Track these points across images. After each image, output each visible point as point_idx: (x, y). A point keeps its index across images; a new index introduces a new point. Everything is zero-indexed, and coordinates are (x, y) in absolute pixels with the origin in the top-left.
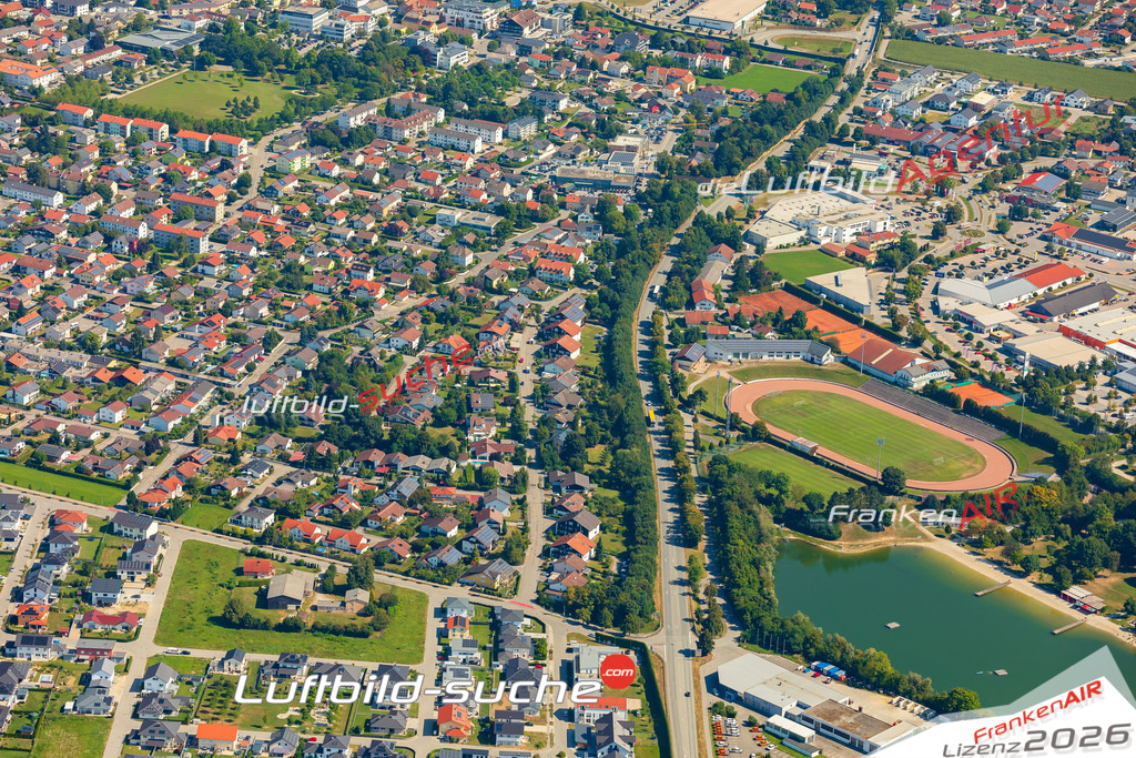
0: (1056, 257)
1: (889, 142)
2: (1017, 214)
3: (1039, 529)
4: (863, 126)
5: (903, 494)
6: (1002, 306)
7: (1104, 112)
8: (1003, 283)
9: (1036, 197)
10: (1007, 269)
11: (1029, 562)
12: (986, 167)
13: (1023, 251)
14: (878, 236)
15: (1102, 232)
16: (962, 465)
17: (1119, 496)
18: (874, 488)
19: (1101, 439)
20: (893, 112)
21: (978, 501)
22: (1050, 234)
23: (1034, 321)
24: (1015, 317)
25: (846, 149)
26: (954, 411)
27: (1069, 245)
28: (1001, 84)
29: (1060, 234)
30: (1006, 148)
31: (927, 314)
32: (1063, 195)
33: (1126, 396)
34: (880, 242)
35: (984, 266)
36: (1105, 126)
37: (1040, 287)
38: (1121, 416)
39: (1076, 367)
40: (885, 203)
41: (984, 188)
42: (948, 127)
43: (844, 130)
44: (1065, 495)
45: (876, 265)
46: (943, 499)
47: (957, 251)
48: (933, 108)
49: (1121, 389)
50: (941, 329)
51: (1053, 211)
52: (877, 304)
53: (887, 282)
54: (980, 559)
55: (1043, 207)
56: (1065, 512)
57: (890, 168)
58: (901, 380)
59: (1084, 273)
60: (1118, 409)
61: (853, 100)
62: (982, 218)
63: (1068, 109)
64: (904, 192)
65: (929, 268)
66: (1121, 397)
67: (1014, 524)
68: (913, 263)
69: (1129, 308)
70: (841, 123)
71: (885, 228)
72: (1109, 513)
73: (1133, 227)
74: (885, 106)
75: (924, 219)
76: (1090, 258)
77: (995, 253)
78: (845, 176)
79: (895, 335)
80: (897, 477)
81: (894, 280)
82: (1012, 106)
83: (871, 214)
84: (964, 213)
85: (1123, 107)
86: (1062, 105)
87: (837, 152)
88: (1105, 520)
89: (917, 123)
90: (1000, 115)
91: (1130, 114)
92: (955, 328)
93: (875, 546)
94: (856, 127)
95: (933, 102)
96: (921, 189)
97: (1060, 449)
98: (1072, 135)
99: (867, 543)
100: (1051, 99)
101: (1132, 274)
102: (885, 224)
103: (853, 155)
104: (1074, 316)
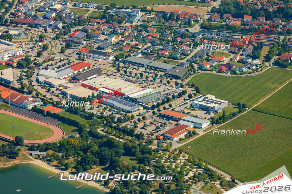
0: (82, 60)
1: (23, 24)
2: (68, 46)
3: (71, 154)
4: (14, 19)
5: (23, 145)
6: (61, 78)
7: (102, 9)
8: (62, 70)
9: (75, 40)
10: (64, 65)
11: (67, 165)
12: (58, 30)
13: (70, 59)
14: (17, 57)
15: (99, 50)
16: (45, 134)
17: (100, 140)
18: (12, 144)
19: (95, 121)
20: (25, 13)
21: (50, 146)
22: (80, 52)
23: (73, 83)
24: (66, 82)
25: (6, 27)
26: (42, 116)
27: (87, 55)
28: (65, 1)
29: (83, 52)
30: (65, 23)
31: (34, 83)
32: (85, 39)
33: (104, 106)
34: (18, 59)
35: (56, 65)
36: (101, 14)
37: (75, 71)
38: (102, 113)
39: (87, 97)
40: (21, 45)
41: (57, 38)
42: (45, 17)
43: (7, 20)
44: (81, 141)
45: (16, 67)
46: (37, 146)
47: (46, 60)
48: (40, 11)
49: (103, 104)
50: (39, 87)
51: (81, 44)
52: (16, 81)
53: (20, 73)
54: (50, 166)
55: (78, 43)
56: (80, 147)
57: (23, 33)
58: (24, 106)
59: (91, 65)
60: (101, 111)
61: (10, 10)
62: (55, 48)
63: (89, 8)
64: (27, 41)
65: (36, 67)
66: (103, 107)
67: (62, 153)
68: (30, 65)
69: (107, 76)
70: (6, 18)
71: (20, 54)
72: (96, 146)
73: (110, 48)
74: (22, 11)
75: (35, 50)
76: (94, 60)
77: (60, 60)
78: (6, 37)
79: (22, 91)
80: (21, 139)
81: (23, 72)
82: (68, 8)
83: (15, 49)
84: (49, 47)
85: (108, 7)
86: (86, 7)
87: (4, 28)
88: (94, 148)
89: (33, 16)
90: (64, 12)
91: (110, 9)
92: (44, 87)
93: (13, 164)
94: (11, 19)
95: (40, 9)
96: (34, 40)
97: (79, 125)
98: (90, 17)
99: (10, 163)
100: (83, 5)
101: (109, 64)
102: (20, 52)
103: (9, 29)
104: (87, 80)
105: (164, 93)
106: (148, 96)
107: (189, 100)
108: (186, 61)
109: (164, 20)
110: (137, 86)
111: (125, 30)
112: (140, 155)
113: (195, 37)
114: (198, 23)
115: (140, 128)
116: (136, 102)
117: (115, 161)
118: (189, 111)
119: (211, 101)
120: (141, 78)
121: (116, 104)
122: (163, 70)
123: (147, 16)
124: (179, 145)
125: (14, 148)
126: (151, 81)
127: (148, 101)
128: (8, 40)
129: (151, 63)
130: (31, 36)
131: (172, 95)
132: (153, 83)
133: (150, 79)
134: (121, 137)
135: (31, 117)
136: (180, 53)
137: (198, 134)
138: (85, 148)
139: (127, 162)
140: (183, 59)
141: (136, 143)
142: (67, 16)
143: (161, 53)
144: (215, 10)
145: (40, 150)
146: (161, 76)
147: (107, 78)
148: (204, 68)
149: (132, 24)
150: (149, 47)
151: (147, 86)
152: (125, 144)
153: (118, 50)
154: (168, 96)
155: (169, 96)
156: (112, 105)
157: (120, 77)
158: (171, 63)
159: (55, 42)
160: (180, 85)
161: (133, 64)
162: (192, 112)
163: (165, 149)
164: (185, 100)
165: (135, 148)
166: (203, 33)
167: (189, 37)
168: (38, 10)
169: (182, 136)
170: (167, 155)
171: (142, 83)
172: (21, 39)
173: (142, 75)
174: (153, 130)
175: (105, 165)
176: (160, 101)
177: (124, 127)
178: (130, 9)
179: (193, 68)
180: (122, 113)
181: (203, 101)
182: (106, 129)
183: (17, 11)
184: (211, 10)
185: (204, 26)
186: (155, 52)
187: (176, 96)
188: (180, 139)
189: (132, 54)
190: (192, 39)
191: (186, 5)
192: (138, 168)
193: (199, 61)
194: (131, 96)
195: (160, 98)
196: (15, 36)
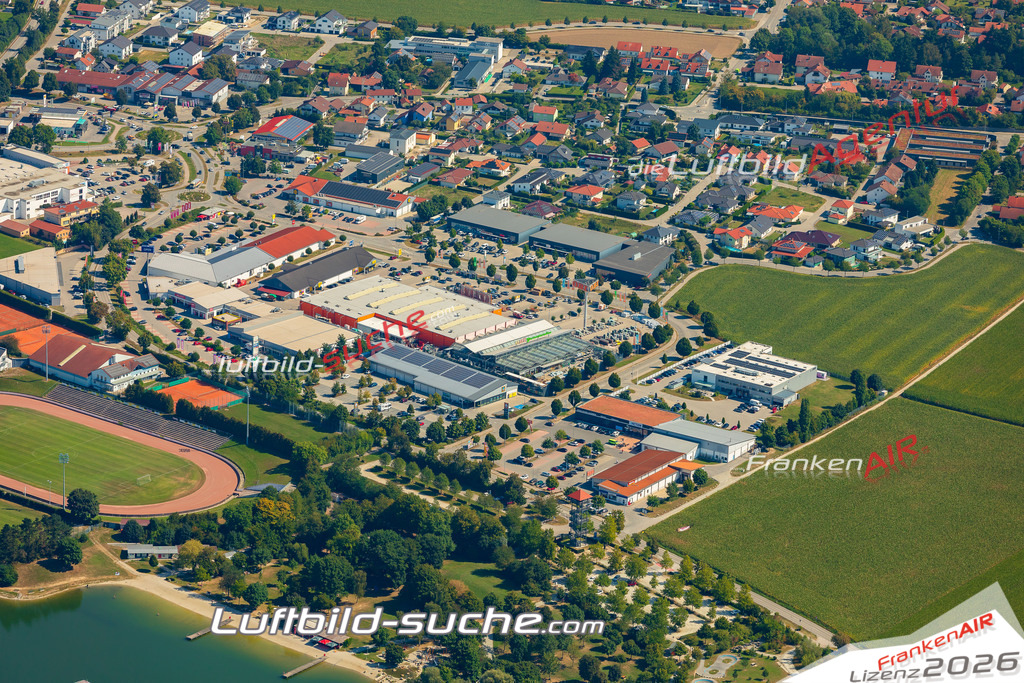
0: (300, 219)
1: (91, 90)
2: (251, 169)
3: (268, 552)
4: (57, 72)
5: (96, 522)
6: (229, 283)
7: (366, 37)
8: (231, 254)
9: (276, 146)
10: (236, 237)
11: (253, 592)
12: (213, 114)
13: (258, 214)
14: (72, 207)
15: (359, 185)
16: (174, 483)
17: (367, 503)
18: (57, 517)
19: (350, 436)
20: (95, 53)
21: (191, 524)
22: (291, 192)
23: (269, 299)
24: (244, 295)
25: (34, 102)
26: (164, 417)
27: (316, 203)
28: (236, 10)
29: (304, 191)
30: (240, 88)
31: (134, 300)
32: (310, 142)
33: (381, 383)
34: (74, 215)
35: (208, 236)
36: (366, 55)
37: (277, 257)
38: (375, 407)
39: (319, 352)
40: (83, 167)
41: (210, 140)
42: (166, 67)
43: (32, 78)
44: (300, 508)
45: (69, 244)
46: (146, 525)
47: (173, 220)
48: (148, 44)
49: (376, 374)
50: (151, 317)
51: (297, 162)
52: (70, 292)
53: (82, 264)
54: (194, 595)
55: (284, 158)
56: (300, 529)
57: (90, 122)
58: (98, 384)
59: (334, 236)
60: (371, 399)
61: (45, 41)
62: (206, 176)
63: (321, 36)
64: (107, 151)
65: (137, 243)
66: (376, 385)
67: (236, 549)
68: (116, 238)
69: (390, 275)
70: (28, 70)
71: (81, 197)
72: (353, 525)
73: (398, 176)
74: (85, 46)
75: (133, 183)
76: (343, 218)
77: (223, 219)
78: (29, 136)
79: (91, 328)
80: (88, 501)
81: (92, 261)
82: (248, 36)
83: (63, 180)
84: (183, 172)
85: (389, 29)
86: (313, 31)
87: (21, 106)
88: (348, 533)
89: (127, 64)
90: (233, 48)
91: (397, 37)
92: (168, 315)
93: (61, 589)
94: (48, 74)
95: (147, 37)
96: (130, 146)
97: (295, 452)
98: (324, 67)
99: (51, 586)
100: (299, 25)
101: (395, 233)
102: (81, 191)
103: (43, 110)
104: (320, 289)
105: (592, 336)
106: (536, 345)
107: (680, 360)
108: (668, 223)
109: (588, 75)
110: (497, 313)
111: (450, 111)
112: (510, 559)
113: (695, 136)
114: (708, 88)
115: (509, 461)
116: (491, 367)
117: (422, 579)
118: (681, 401)
119: (757, 365)
120: (508, 284)
121: (423, 376)
122: (585, 255)
123: (527, 63)
124: (648, 522)
125: (67, 533)
126: (546, 294)
127: (536, 364)
128: (40, 147)
129: (542, 229)
130: (120, 132)
131: (619, 342)
132: (551, 300)
133: (542, 285)
134: (443, 492)
135: (123, 421)
136: (645, 193)
137: (715, 483)
138: (316, 533)
139: (467, 583)
140: (655, 215)
141: (494, 514)
142: (246, 62)
143: (577, 192)
144: (767, 41)
145: (158, 538)
146: (579, 275)
147: (392, 284)
148: (732, 247)
149: (474, 91)
150: (535, 174)
151: (532, 311)
152: (456, 518)
153: (426, 185)
154: (606, 347)
155: (609, 347)
156: (408, 379)
157: (434, 278)
158: (613, 231)
159: (202, 153)
160: (645, 307)
161: (481, 232)
162: (693, 405)
163: (598, 534)
164: (664, 359)
165: (493, 531)
166: (724, 125)
167: (677, 137)
168: (141, 41)
169: (659, 489)
170: (606, 557)
171: (512, 301)
172: (84, 144)
173: (512, 273)
174: (554, 469)
175: (387, 593)
176: (579, 366)
177: (454, 456)
178: (468, 37)
179: (692, 249)
180: (444, 406)
181: (729, 365)
182: (390, 464)
183: (67, 43)
184: (753, 41)
185: (728, 97)
186: (557, 190)
187: (634, 346)
188: (652, 502)
189: (477, 199)
190: (687, 145)
191: (665, 23)
192: (504, 604)
193: (713, 223)
194: (475, 347)
195: (579, 355)
196: (61, 132)
